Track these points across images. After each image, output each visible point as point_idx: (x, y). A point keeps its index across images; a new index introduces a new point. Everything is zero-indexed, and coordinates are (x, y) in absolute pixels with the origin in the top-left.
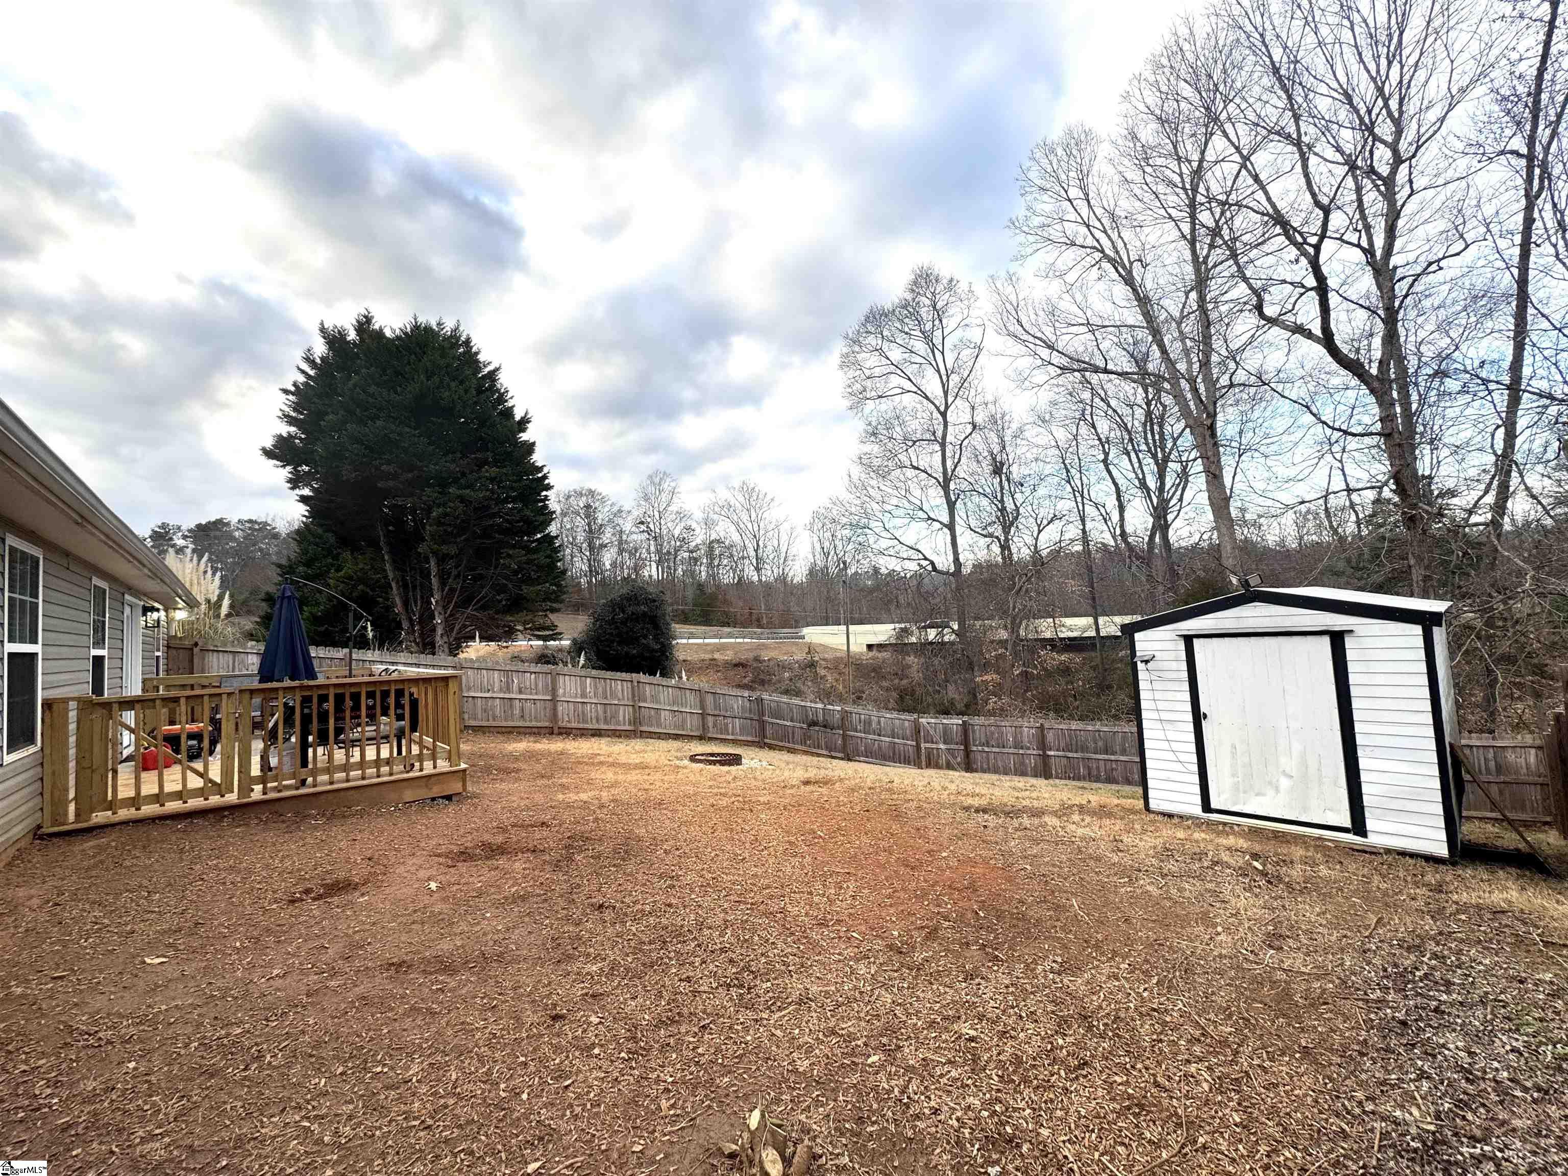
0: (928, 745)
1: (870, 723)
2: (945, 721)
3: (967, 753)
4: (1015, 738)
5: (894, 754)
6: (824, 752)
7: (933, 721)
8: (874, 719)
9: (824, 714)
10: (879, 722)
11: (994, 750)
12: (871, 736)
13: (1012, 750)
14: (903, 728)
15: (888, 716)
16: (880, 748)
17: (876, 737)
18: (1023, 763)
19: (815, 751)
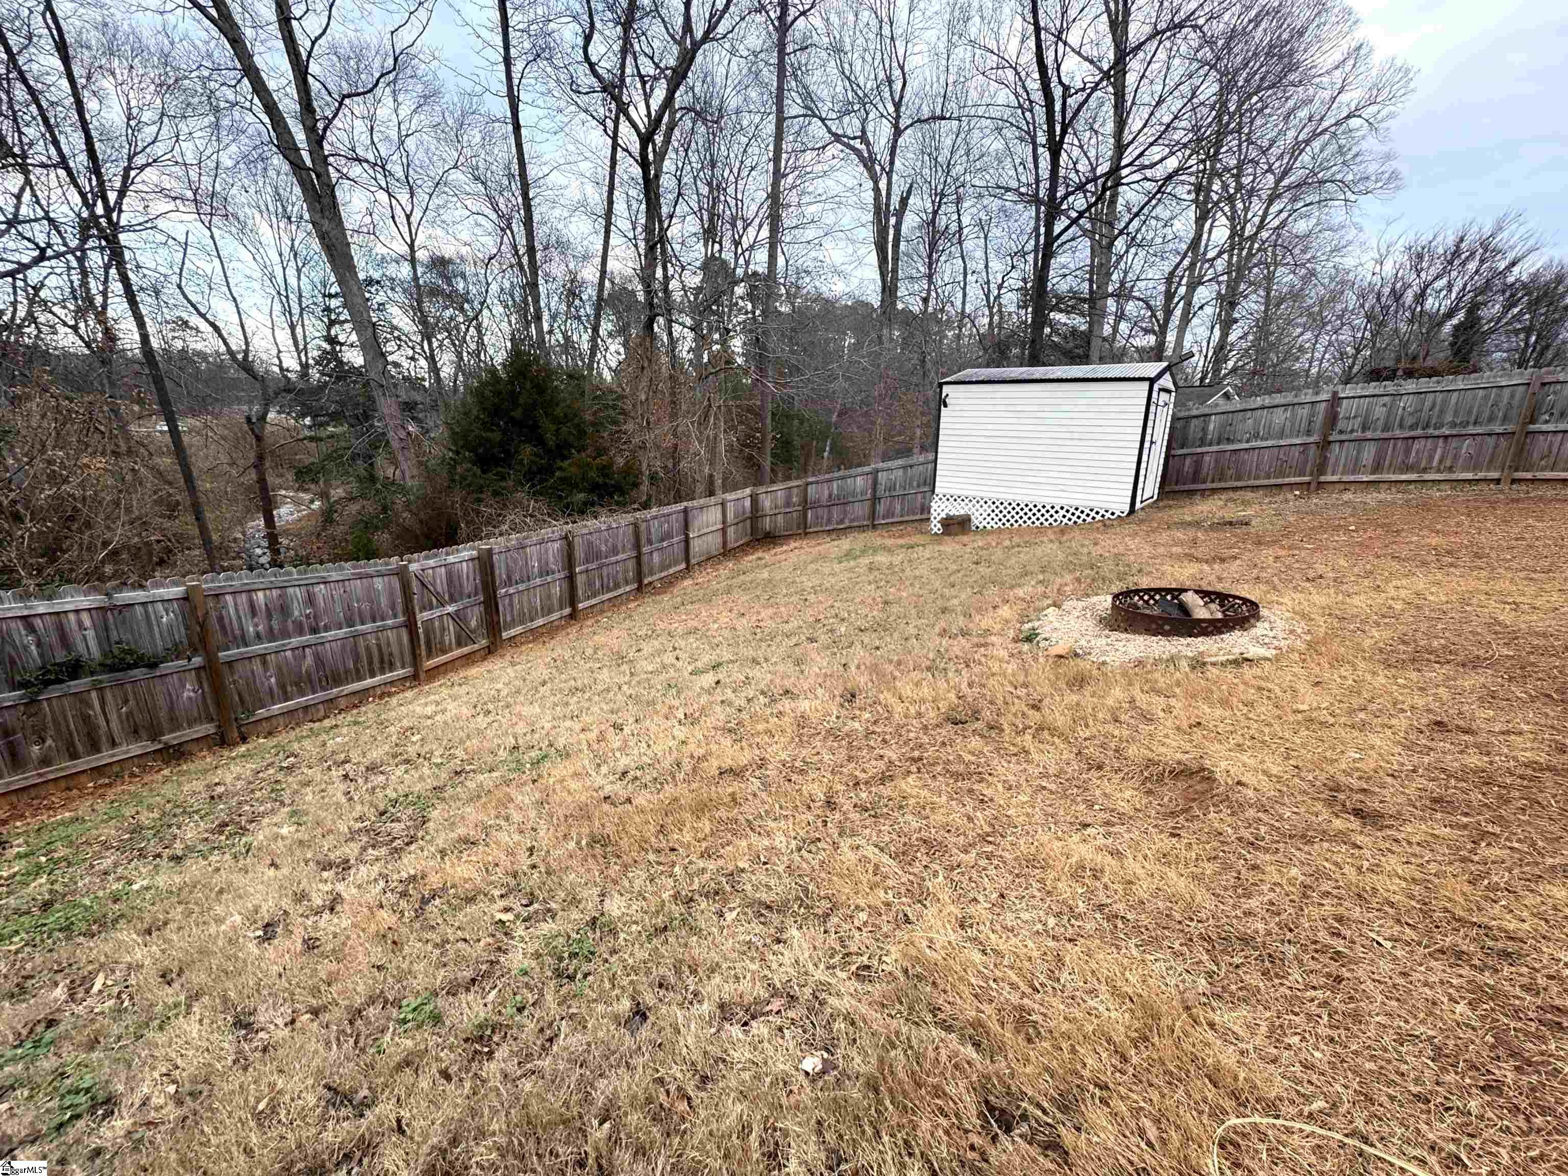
0: (426, 615)
1: (284, 610)
2: (451, 559)
3: (491, 604)
4: (540, 561)
5: (357, 659)
6: (135, 749)
7: (432, 562)
8: (297, 593)
9: (103, 630)
10: (310, 600)
11: (521, 587)
12: (295, 641)
13: (538, 581)
14: (371, 596)
15: (335, 576)
16: (319, 660)
17: (307, 638)
18: (549, 597)
19: (83, 764)
